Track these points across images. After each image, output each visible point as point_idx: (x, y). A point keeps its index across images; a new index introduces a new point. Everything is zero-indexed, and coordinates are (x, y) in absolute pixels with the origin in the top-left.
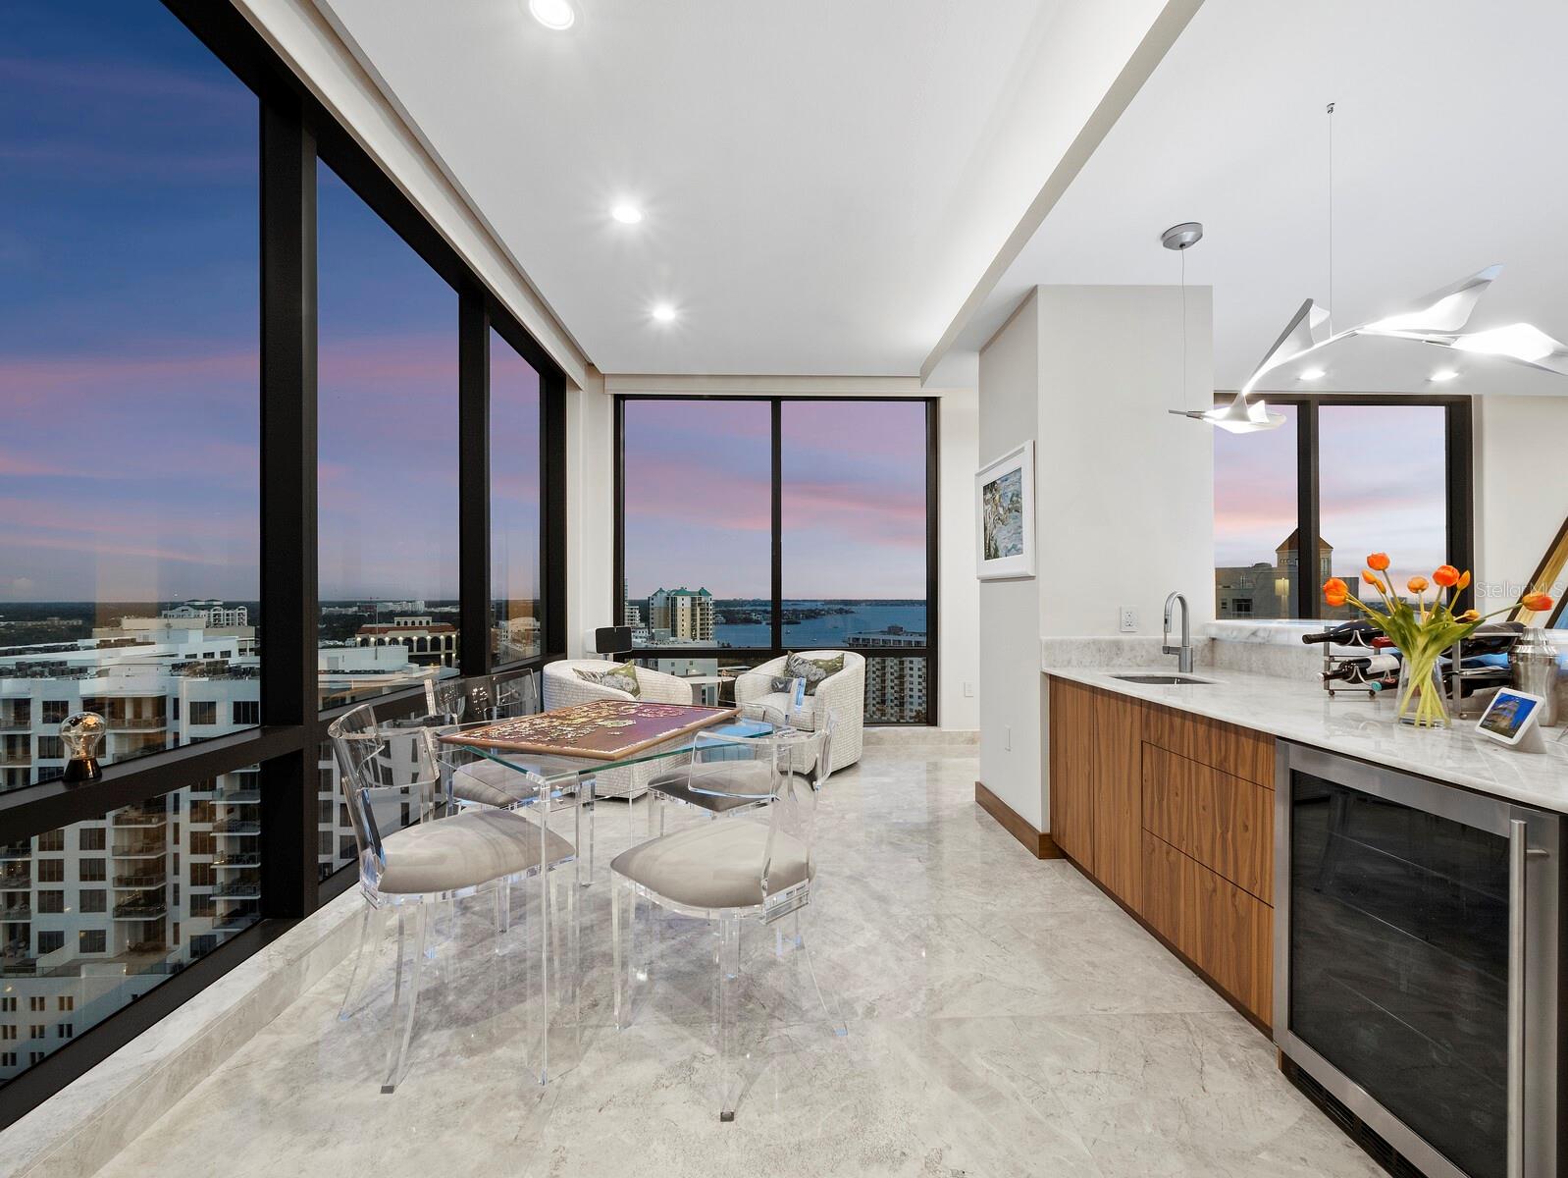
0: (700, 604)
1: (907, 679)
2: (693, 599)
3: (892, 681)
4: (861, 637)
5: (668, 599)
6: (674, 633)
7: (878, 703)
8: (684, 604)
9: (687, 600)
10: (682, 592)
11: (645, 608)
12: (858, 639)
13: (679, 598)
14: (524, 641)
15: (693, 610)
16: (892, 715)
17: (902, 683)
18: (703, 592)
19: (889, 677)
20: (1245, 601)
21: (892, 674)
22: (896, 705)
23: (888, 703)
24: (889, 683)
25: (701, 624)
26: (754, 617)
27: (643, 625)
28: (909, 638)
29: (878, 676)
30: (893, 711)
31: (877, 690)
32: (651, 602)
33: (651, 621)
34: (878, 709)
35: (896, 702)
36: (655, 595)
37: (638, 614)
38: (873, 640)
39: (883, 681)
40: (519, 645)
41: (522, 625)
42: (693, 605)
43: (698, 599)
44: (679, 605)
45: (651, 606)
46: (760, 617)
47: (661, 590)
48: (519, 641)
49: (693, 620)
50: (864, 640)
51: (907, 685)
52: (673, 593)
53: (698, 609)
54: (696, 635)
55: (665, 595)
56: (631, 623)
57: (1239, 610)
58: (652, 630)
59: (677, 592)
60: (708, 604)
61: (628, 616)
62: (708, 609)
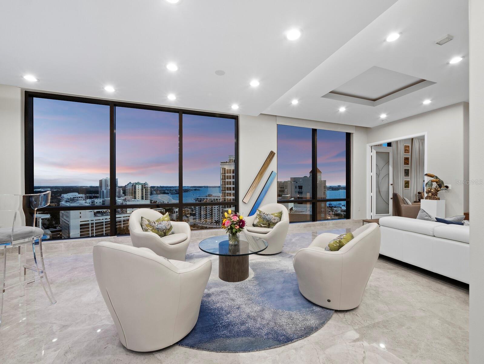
1: (214, 210)
2: (142, 186)
3: (209, 211)
4: (199, 198)
5: (133, 186)
6: (135, 198)
7: (205, 218)
8: (139, 188)
9: (140, 187)
10: (138, 183)
11: (124, 189)
12: (198, 199)
13: (137, 186)
14: (71, 202)
15: (142, 190)
16: (209, 222)
17: (212, 212)
18: (146, 184)
19: (208, 210)
20: (301, 186)
21: (209, 209)
22: (210, 219)
23: (208, 218)
24: (208, 212)
25: (145, 194)
26: (166, 191)
27: (124, 195)
28: (214, 198)
29: (204, 210)
30: (209, 221)
31: (204, 214)
32: (126, 187)
33: (126, 193)
34: (204, 220)
35: (210, 218)
36: (128, 184)
37: (122, 191)
38: (203, 199)
39: (206, 212)
40: (69, 203)
41: (72, 196)
42: (142, 188)
43: (144, 186)
44: (137, 188)
46: (168, 192)
47: (130, 183)
48: (69, 202)
49: (142, 193)
50: (200, 199)
51: (213, 213)
52: (135, 184)
53: (144, 189)
54: (143, 198)
55: (132, 184)
56: (119, 194)
57: (300, 189)
58: (126, 197)
59: (136, 184)
60: (148, 187)
61: (118, 192)
62: (148, 189)
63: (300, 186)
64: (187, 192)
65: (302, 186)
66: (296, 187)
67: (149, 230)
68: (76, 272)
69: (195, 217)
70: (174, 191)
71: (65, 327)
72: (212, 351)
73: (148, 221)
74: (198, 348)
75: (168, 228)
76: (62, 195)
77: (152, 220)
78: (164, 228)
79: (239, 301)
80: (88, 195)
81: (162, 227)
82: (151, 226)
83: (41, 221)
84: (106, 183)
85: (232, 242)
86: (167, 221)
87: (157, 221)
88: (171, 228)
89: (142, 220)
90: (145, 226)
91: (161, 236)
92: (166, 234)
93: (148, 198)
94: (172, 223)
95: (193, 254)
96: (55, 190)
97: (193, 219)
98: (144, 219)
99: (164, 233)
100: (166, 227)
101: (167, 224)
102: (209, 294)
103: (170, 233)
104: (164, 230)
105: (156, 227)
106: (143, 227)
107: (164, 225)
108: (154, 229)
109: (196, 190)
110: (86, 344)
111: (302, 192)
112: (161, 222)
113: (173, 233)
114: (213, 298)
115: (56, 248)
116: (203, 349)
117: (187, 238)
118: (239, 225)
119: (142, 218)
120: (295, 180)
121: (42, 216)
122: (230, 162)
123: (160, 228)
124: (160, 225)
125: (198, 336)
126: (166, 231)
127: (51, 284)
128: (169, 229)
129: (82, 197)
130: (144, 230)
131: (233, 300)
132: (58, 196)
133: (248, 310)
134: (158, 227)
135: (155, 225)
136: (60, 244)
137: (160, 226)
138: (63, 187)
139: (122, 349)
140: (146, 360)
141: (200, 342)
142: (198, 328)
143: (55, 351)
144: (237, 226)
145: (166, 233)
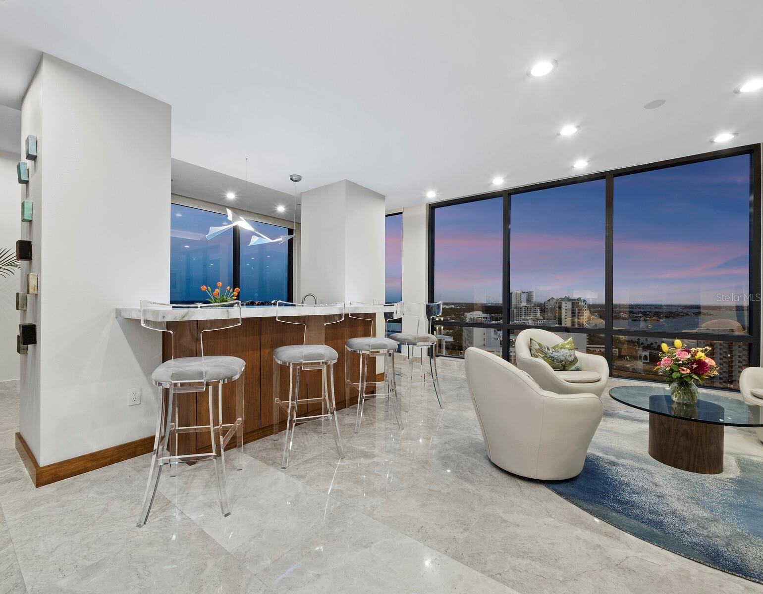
0: (577, 307)
2: (573, 304)
5: (557, 303)
8: (566, 307)
9: (569, 305)
10: (566, 299)
11: (543, 308)
13: (564, 305)
15: (572, 311)
18: (579, 299)
27: (542, 318)
32: (546, 304)
33: (546, 315)
36: (549, 300)
42: (573, 307)
43: (576, 304)
47: (553, 298)
49: (573, 316)
52: (560, 300)
53: (576, 310)
54: (575, 324)
55: (555, 301)
56: (535, 317)
58: (545, 321)
59: (562, 299)
60: (584, 306)
61: (533, 313)
62: (583, 310)
64: (674, 317)
67: (539, 357)
68: (463, 391)
70: (640, 315)
71: (448, 427)
72: (584, 510)
73: (539, 344)
74: (567, 499)
75: (570, 359)
76: (466, 314)
77: (544, 344)
78: (563, 358)
79: (666, 490)
80: (493, 315)
81: (558, 356)
82: (543, 352)
83: (444, 344)
84: (516, 298)
85: (677, 399)
86: (569, 350)
87: (553, 348)
88: (575, 361)
89: (531, 343)
90: (535, 350)
91: (556, 368)
92: (567, 368)
93: (583, 324)
94: (578, 354)
95: (616, 412)
96: (458, 307)
98: (534, 342)
99: (563, 366)
100: (566, 358)
101: (569, 354)
102: (615, 462)
103: (573, 367)
104: (563, 361)
105: (550, 355)
106: (532, 351)
107: (562, 354)
108: (546, 357)
110: (460, 444)
112: (559, 350)
113: (578, 369)
114: (621, 470)
115: (450, 366)
116: (573, 503)
117: (601, 378)
118: (691, 369)
119: (531, 339)
121: (446, 338)
123: (556, 357)
124: (557, 354)
125: (571, 489)
126: (567, 363)
127: (443, 394)
128: (571, 362)
129: (486, 318)
130: (533, 356)
131: (656, 485)
132: (462, 315)
133: (678, 506)
134: (553, 356)
135: (549, 352)
136: (454, 362)
137: (555, 354)
138: (466, 304)
139: (488, 461)
140: (506, 479)
141: (573, 495)
142: (576, 484)
143: (439, 439)
144: (685, 369)
145: (565, 366)
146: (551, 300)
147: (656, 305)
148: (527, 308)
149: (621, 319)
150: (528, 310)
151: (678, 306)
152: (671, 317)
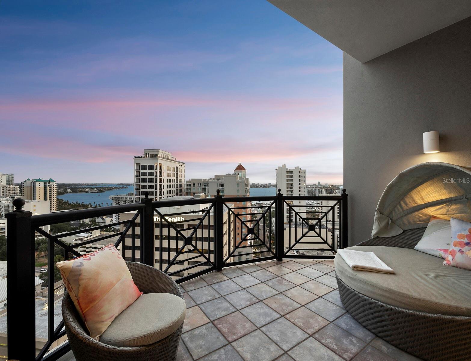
0: (49, 185)
2: (45, 183)
5: (32, 183)
6: (35, 198)
8: (40, 186)
9: (42, 184)
10: (39, 180)
13: (38, 184)
15: (45, 188)
18: (50, 180)
25: (50, 194)
27: (20, 194)
32: (23, 184)
33: (23, 192)
36: (25, 181)
38: (122, 198)
42: (45, 186)
43: (47, 184)
45: (22, 186)
46: (88, 190)
47: (29, 180)
49: (45, 192)
52: (34, 181)
53: (48, 187)
54: (47, 198)
55: (30, 181)
56: (14, 194)
57: (221, 186)
59: (37, 181)
60: (53, 185)
61: (12, 191)
62: (53, 187)
63: (221, 184)
64: (112, 190)
65: (223, 184)
66: (217, 185)
69: (112, 219)
70: (96, 189)
93: (53, 197)
97: (111, 221)
109: (122, 188)
111: (224, 190)
120: (218, 177)
122: (146, 157)
146: (27, 181)
147: (105, 184)
148: (6, 187)
149: (84, 192)
150: (6, 189)
151: (115, 184)
152: (111, 190)
